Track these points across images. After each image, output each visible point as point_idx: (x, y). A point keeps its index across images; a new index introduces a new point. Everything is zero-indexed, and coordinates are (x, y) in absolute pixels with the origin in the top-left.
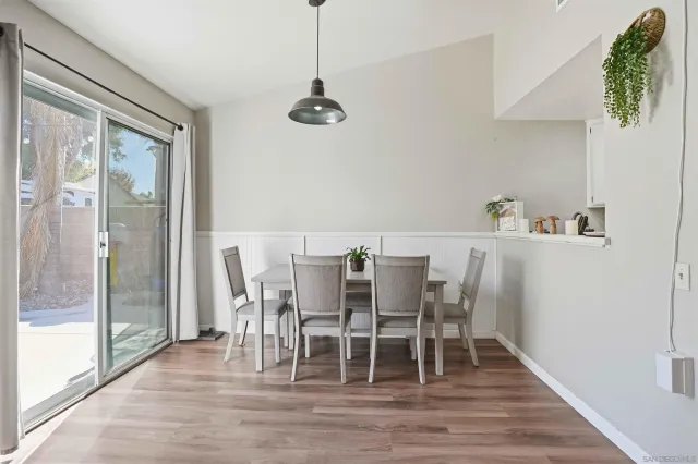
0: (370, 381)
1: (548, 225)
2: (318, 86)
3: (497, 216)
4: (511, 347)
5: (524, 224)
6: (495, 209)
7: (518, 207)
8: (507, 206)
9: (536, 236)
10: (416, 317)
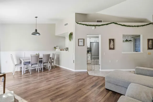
0: (43, 71)
1: (62, 50)
2: (36, 30)
3: (55, 49)
4: (58, 66)
5: (59, 50)
6: (55, 48)
7: (58, 48)
8: (57, 47)
9: (60, 51)
10: (48, 62)
